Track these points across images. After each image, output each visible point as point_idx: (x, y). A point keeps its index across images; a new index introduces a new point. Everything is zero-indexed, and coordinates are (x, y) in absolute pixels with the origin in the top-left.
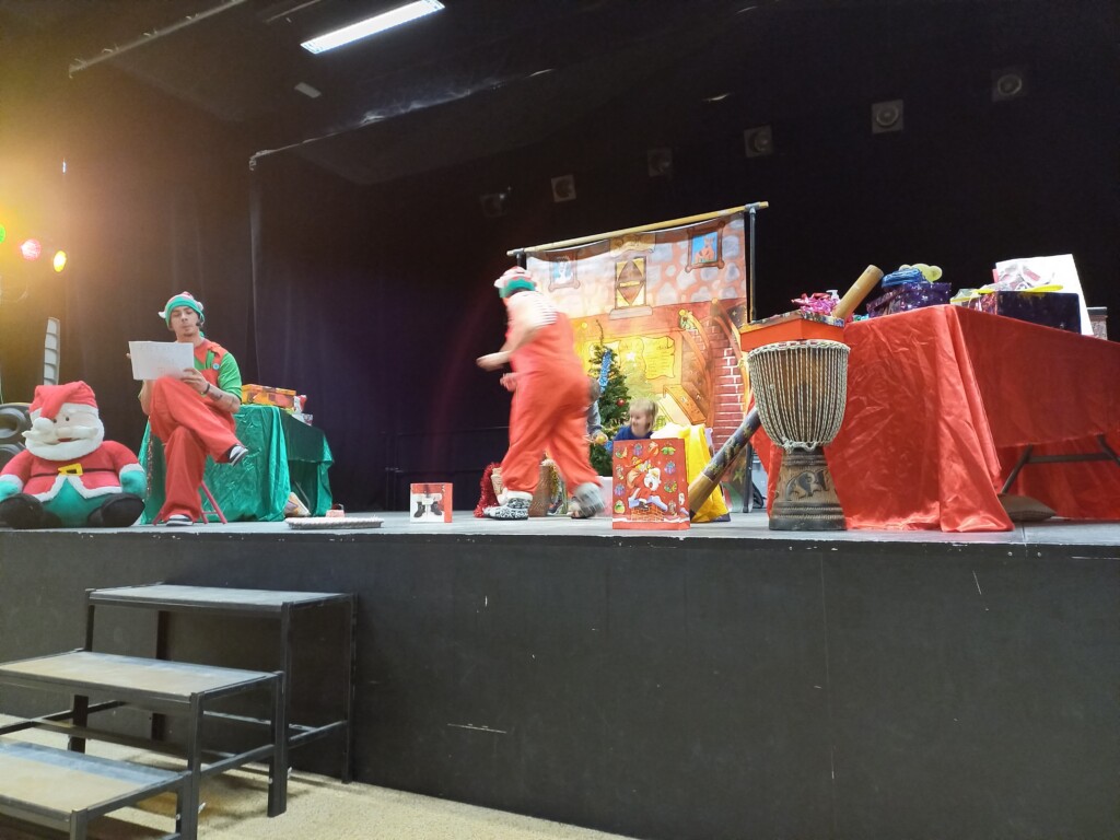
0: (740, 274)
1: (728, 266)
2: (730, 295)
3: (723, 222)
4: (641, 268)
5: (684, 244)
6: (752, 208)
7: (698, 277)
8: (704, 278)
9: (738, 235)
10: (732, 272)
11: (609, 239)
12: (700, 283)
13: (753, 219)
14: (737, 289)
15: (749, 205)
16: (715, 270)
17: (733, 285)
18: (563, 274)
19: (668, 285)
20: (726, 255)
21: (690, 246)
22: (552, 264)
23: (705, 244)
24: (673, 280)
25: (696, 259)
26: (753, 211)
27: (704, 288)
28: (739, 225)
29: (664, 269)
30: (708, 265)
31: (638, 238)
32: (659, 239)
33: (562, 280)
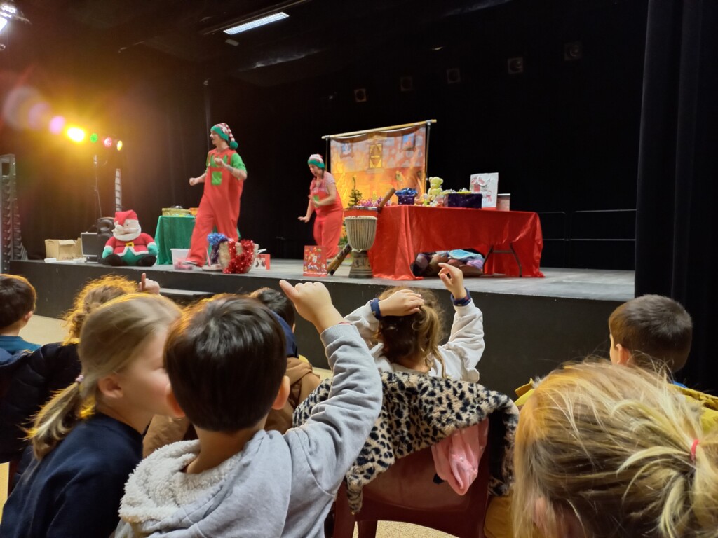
0: (423, 154)
1: (418, 150)
2: (418, 165)
3: (417, 128)
4: (380, 149)
5: (399, 138)
6: (429, 122)
7: (405, 155)
8: (407, 156)
9: (423, 136)
10: (419, 154)
11: (368, 133)
12: (406, 158)
13: (429, 128)
14: (421, 162)
15: (427, 121)
16: (412, 152)
17: (419, 160)
18: (346, 150)
19: (392, 159)
20: (418, 144)
21: (402, 139)
22: (342, 145)
23: (409, 139)
24: (394, 156)
25: (405, 146)
26: (429, 124)
27: (407, 161)
28: (423, 130)
29: (390, 150)
30: (409, 149)
31: (379, 134)
32: (389, 135)
33: (346, 153)
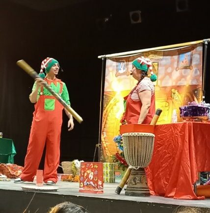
0: (199, 73)
1: (194, 69)
2: (194, 83)
3: (193, 47)
4: (156, 67)
5: (176, 57)
6: (206, 41)
7: (181, 74)
8: (183, 74)
9: (199, 54)
10: (196, 72)
11: (143, 53)
12: (182, 77)
13: (206, 47)
14: (198, 80)
16: (188, 70)
17: (196, 78)
19: (167, 77)
20: (194, 63)
21: (179, 58)
24: (170, 74)
26: (206, 43)
27: (183, 79)
28: (200, 49)
29: (166, 69)
30: (186, 68)
31: (155, 53)
32: (165, 54)
